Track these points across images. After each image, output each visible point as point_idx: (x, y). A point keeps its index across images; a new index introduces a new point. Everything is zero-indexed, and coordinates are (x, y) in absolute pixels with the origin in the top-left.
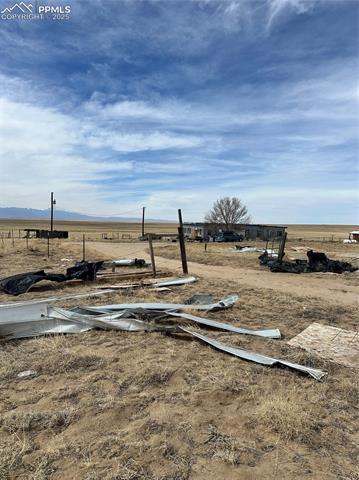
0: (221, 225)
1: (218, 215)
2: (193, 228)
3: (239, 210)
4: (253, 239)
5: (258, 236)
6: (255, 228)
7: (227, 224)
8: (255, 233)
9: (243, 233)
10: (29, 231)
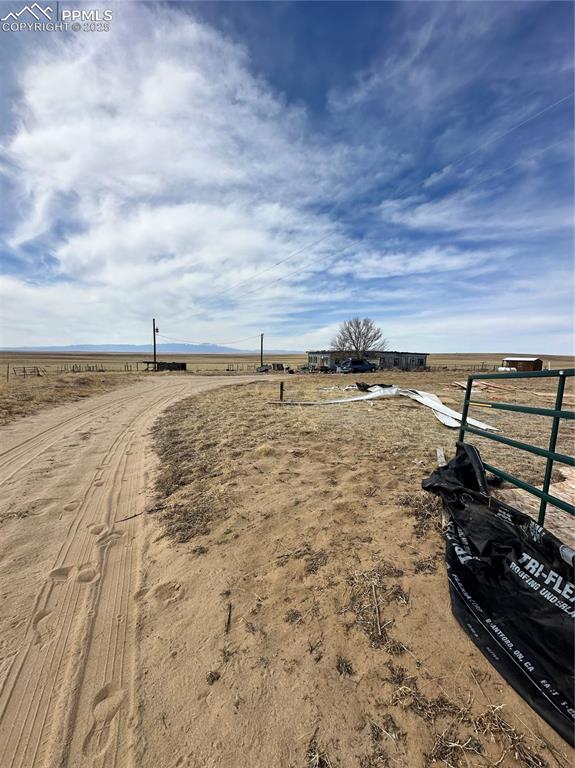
0: (350, 352)
1: (346, 340)
2: (318, 356)
3: (371, 334)
4: (389, 368)
5: (396, 364)
6: (392, 355)
7: (357, 351)
8: (392, 361)
9: (377, 362)
10: (148, 363)
